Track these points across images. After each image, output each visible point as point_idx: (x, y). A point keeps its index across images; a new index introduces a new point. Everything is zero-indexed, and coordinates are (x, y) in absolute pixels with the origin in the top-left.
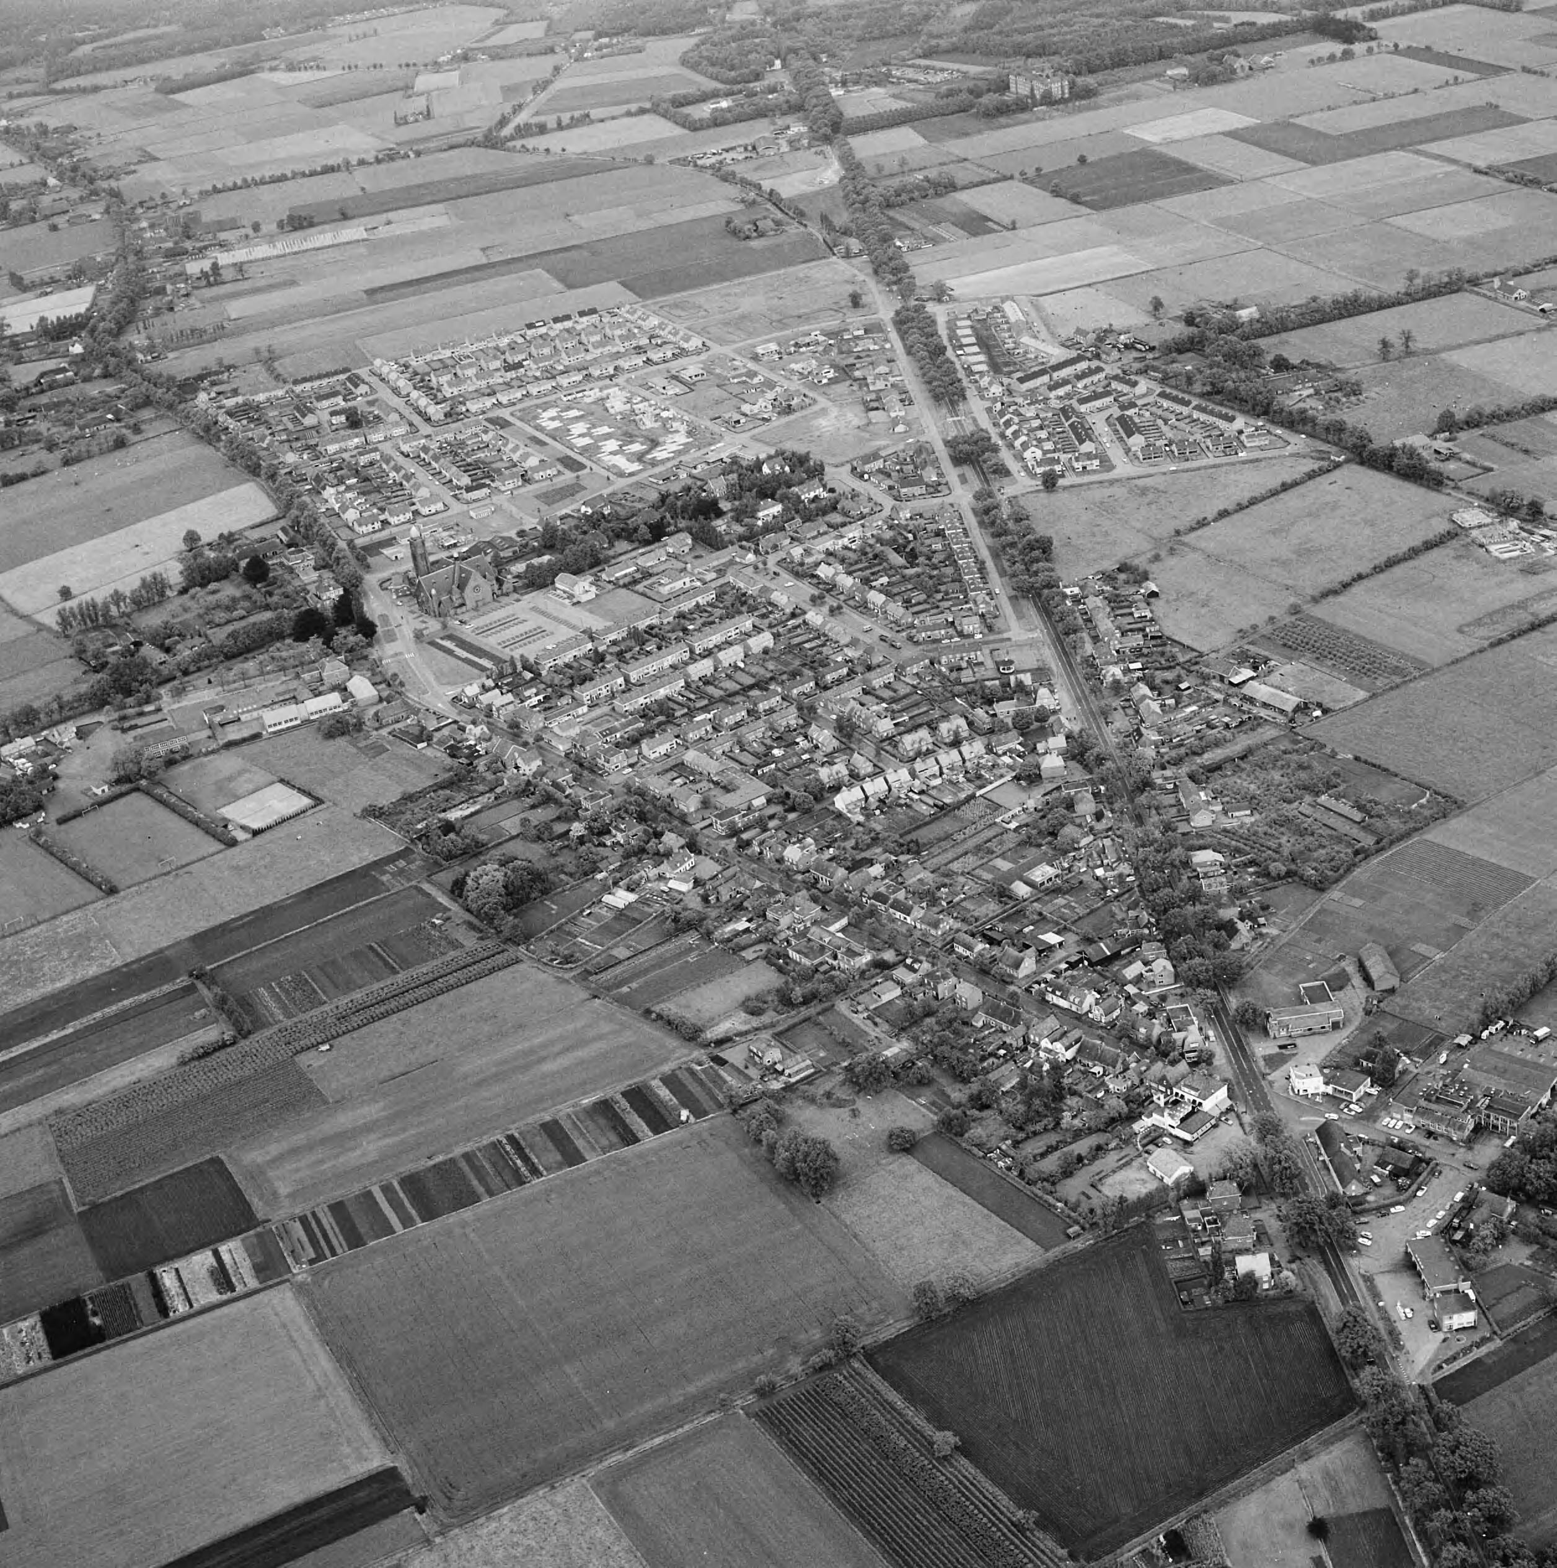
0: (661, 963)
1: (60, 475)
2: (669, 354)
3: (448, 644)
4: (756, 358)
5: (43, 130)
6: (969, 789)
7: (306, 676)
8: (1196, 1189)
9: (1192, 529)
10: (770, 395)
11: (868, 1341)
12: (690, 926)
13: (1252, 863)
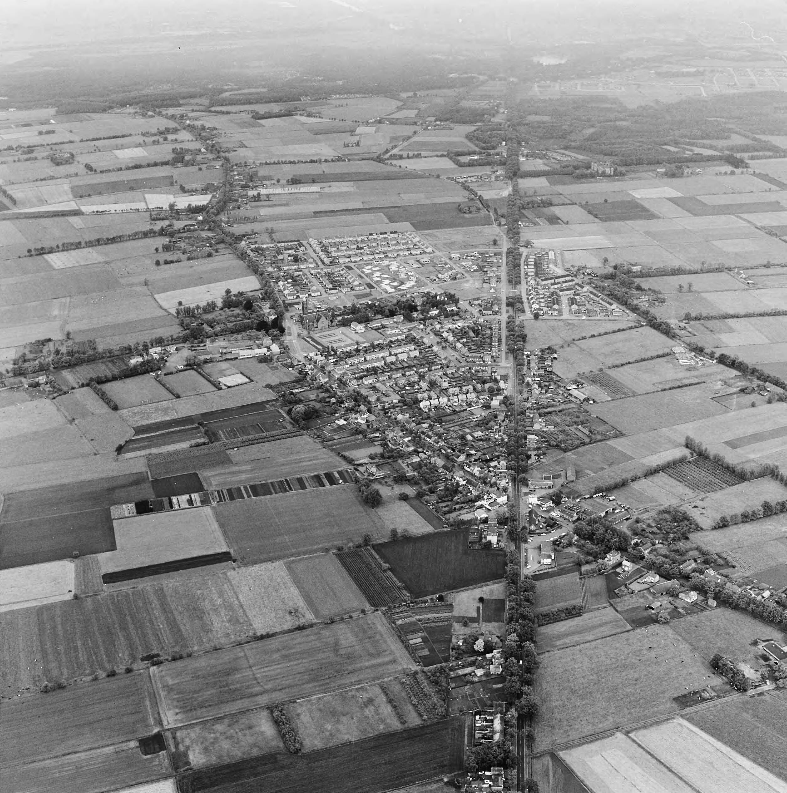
0: (347, 442)
1: (186, 263)
2: (419, 253)
3: (308, 339)
4: (450, 259)
5: (203, 128)
6: (466, 407)
7: (257, 342)
8: (485, 521)
9: (580, 339)
10: (450, 272)
11: (374, 543)
12: (360, 433)
13: (547, 441)
